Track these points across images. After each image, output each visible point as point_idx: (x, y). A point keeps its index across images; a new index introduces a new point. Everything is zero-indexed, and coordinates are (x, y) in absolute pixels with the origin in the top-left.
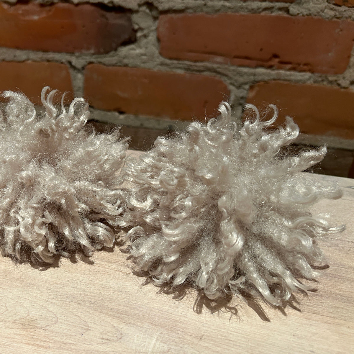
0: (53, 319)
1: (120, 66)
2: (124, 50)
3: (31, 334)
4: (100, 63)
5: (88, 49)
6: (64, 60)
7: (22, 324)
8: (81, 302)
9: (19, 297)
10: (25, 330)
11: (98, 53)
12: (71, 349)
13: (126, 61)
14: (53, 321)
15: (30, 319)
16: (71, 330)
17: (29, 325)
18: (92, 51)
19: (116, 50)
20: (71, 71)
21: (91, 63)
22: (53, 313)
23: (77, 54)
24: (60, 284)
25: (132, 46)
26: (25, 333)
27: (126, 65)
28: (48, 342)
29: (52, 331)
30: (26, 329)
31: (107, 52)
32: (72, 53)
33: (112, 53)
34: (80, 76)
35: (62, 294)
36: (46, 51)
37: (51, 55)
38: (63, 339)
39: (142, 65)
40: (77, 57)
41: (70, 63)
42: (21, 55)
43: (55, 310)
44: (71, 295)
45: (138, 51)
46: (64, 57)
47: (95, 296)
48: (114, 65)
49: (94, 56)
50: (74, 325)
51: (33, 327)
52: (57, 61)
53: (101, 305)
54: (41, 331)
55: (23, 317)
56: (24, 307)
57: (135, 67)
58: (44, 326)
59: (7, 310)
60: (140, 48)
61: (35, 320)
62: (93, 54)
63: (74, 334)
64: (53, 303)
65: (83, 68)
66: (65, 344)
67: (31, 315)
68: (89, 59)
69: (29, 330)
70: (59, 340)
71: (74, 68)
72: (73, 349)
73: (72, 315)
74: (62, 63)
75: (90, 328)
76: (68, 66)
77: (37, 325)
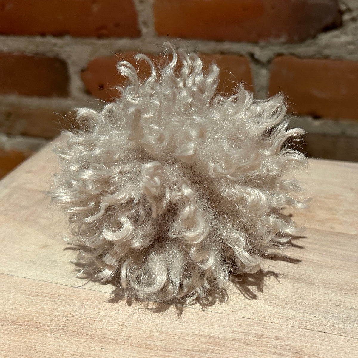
1: (319, 58)
2: (325, 38)
4: (292, 54)
5: (277, 36)
6: (243, 52)
11: (291, 41)
13: (327, 52)
18: (283, 39)
19: (314, 37)
20: (253, 67)
21: (280, 55)
23: (262, 43)
25: (336, 33)
27: (327, 57)
31: (302, 40)
32: (255, 42)
33: (309, 41)
34: (264, 72)
36: (219, 40)
37: (227, 46)
39: (348, 57)
40: (262, 48)
41: (252, 55)
45: (344, 39)
46: (243, 48)
48: (311, 57)
49: (285, 46)
52: (234, 53)
57: (339, 59)
60: (346, 34)
62: (284, 43)
65: (269, 62)
68: (278, 49)
71: (257, 61)
74: (241, 56)
76: (249, 59)
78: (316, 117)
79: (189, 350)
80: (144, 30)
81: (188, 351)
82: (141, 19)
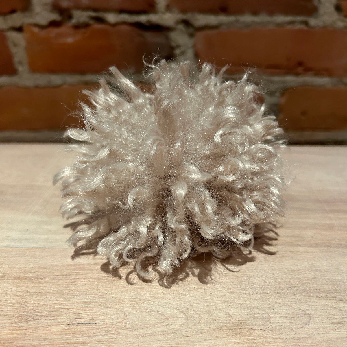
0: (264, 316)
3: (250, 338)
7: (232, 330)
8: (279, 291)
9: (206, 299)
10: (240, 335)
12: (309, 344)
14: (264, 318)
15: (237, 321)
16: (292, 323)
17: (241, 329)
22: (258, 309)
24: (242, 277)
26: (242, 339)
28: (277, 342)
29: (272, 329)
30: (240, 334)
35: (253, 286)
38: (292, 334)
43: (258, 305)
44: (263, 285)
47: (290, 281)
50: (292, 316)
51: (247, 330)
53: (304, 289)
54: (259, 331)
55: (227, 322)
56: (220, 309)
58: (259, 326)
59: (202, 318)
61: (244, 321)
62: (133, 74)
63: (299, 326)
64: (251, 298)
66: (298, 339)
67: (234, 317)
69: (244, 334)
70: (287, 337)
72: (312, 343)
73: (281, 306)
75: (311, 316)
77: (250, 327)
79: (58, 276)
80: (20, 69)
82: (16, 60)
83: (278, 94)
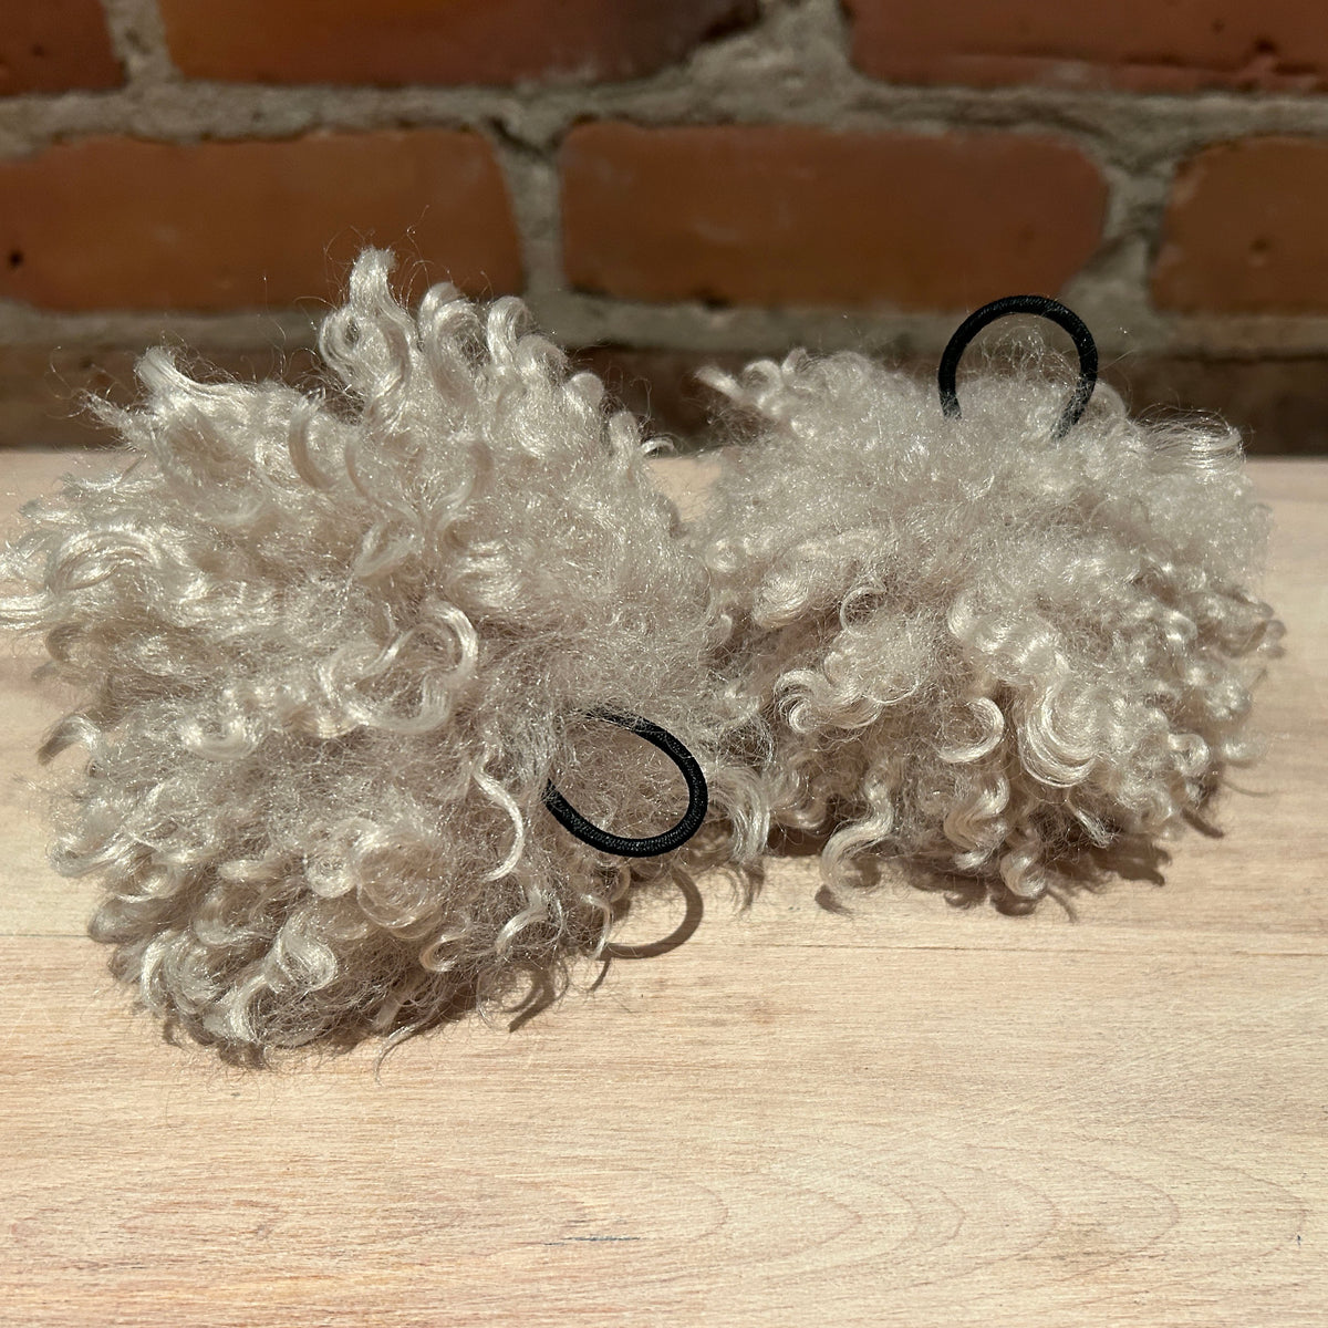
0: (1158, 1206)
1: (701, 124)
2: (715, 60)
3: (1120, 1287)
4: (623, 117)
5: (571, 64)
6: (471, 118)
7: (1062, 1258)
8: (1204, 1111)
9: (970, 1146)
10: (1088, 1278)
11: (612, 77)
12: (1300, 1308)
13: (724, 103)
14: (1160, 1215)
15: (1075, 1228)
16: (1248, 1233)
17: (1088, 1254)
18: (587, 72)
19: (682, 59)
20: (505, 159)
21: (585, 119)
22: (1138, 1180)
23: (526, 87)
24: (1081, 1057)
25: (744, 42)
26: (1094, 1290)
27: (726, 120)
28: (1202, 1302)
29: (1185, 1257)
30: (1086, 1273)
31: (646, 71)
32: (505, 85)
33: (670, 73)
34: (541, 175)
35: (1117, 1095)
36: (390, 82)
37: (415, 101)
38: (1246, 1275)
39: (788, 115)
40: (528, 101)
41: (498, 125)
42: (285, 108)
43: (1137, 1168)
44: (1149, 1090)
45: (769, 60)
46: (468, 104)
47: (1235, 1075)
48: (679, 122)
49: (594, 94)
50: (1246, 1206)
51: (1107, 1258)
52: (442, 123)
53: (1280, 1103)
54: (1145, 1263)
55: (1045, 1229)
56: (1017, 1183)
57: (762, 123)
58: (1145, 1243)
59: (965, 1215)
60: (775, 45)
61: (1096, 1228)
62: (593, 85)
63: (1269, 1245)
64: (1112, 1142)
65: (555, 142)
66: (1266, 1293)
67: (1065, 1211)
68: (575, 103)
69: (1101, 1274)
70: (1233, 1283)
71: (516, 144)
72: (1308, 1306)
73: (1210, 1171)
74: (465, 129)
75: (1306, 1207)
76: (491, 137)
77: (1115, 1248)
78: (715, 302)
80: (136, 62)
81: (475, 1060)
82: (118, 27)
83: (1166, 168)
